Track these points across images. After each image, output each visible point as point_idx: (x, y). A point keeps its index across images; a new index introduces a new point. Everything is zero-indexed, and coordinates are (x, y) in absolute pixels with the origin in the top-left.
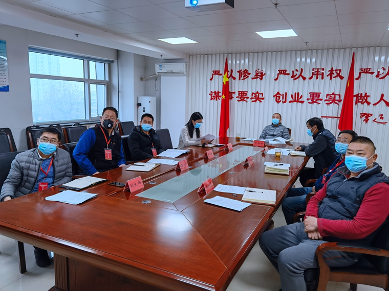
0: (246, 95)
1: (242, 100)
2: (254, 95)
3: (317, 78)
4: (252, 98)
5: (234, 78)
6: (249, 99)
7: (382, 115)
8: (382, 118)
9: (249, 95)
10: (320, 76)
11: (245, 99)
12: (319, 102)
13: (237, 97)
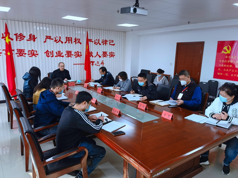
0: (24, 52)
1: (21, 56)
2: (30, 52)
3: (69, 43)
4: (28, 54)
5: (12, 39)
6: (27, 55)
7: (98, 62)
8: (98, 63)
9: (26, 52)
10: (70, 42)
11: (24, 55)
12: (72, 56)
13: (16, 54)
